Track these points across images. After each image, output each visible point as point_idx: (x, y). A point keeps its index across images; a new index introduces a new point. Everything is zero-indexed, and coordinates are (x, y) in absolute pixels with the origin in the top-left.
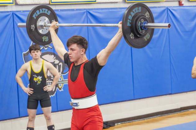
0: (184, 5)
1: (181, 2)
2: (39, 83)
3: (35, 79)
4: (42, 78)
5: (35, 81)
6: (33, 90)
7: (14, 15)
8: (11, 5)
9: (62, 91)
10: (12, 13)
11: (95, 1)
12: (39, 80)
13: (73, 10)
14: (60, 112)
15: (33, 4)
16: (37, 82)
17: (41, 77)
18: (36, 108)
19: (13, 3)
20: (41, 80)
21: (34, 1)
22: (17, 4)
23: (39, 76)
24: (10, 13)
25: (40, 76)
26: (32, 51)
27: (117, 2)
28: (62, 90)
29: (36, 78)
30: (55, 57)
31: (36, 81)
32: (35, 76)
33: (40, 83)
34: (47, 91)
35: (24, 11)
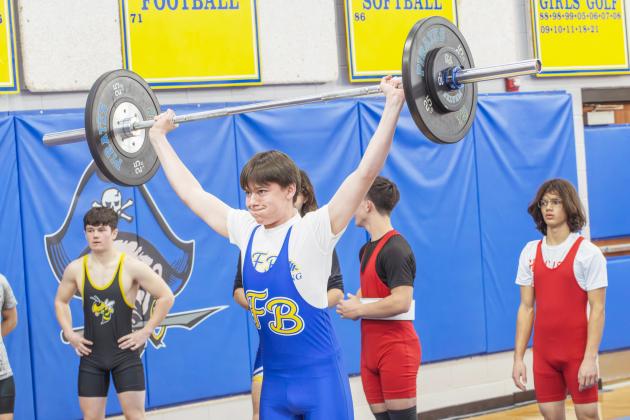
0: (520, 90)
1: (513, 81)
2: (106, 319)
3: (95, 308)
4: (114, 307)
5: (94, 314)
6: (91, 343)
7: (19, 124)
8: (9, 96)
9: (162, 348)
10: (11, 117)
11: (259, 80)
12: (107, 312)
13: (193, 107)
14: (156, 412)
15: (75, 89)
16: (101, 315)
17: (112, 303)
18: (103, 392)
19: (14, 89)
20: (112, 311)
21: (76, 82)
22: (26, 92)
23: (107, 300)
24: (6, 117)
25: (110, 300)
26: (88, 226)
27: (322, 83)
28: (164, 346)
29: (99, 305)
30: (140, 248)
31: (97, 314)
32: (95, 298)
33: (108, 319)
34: (133, 349)
35: (47, 112)
